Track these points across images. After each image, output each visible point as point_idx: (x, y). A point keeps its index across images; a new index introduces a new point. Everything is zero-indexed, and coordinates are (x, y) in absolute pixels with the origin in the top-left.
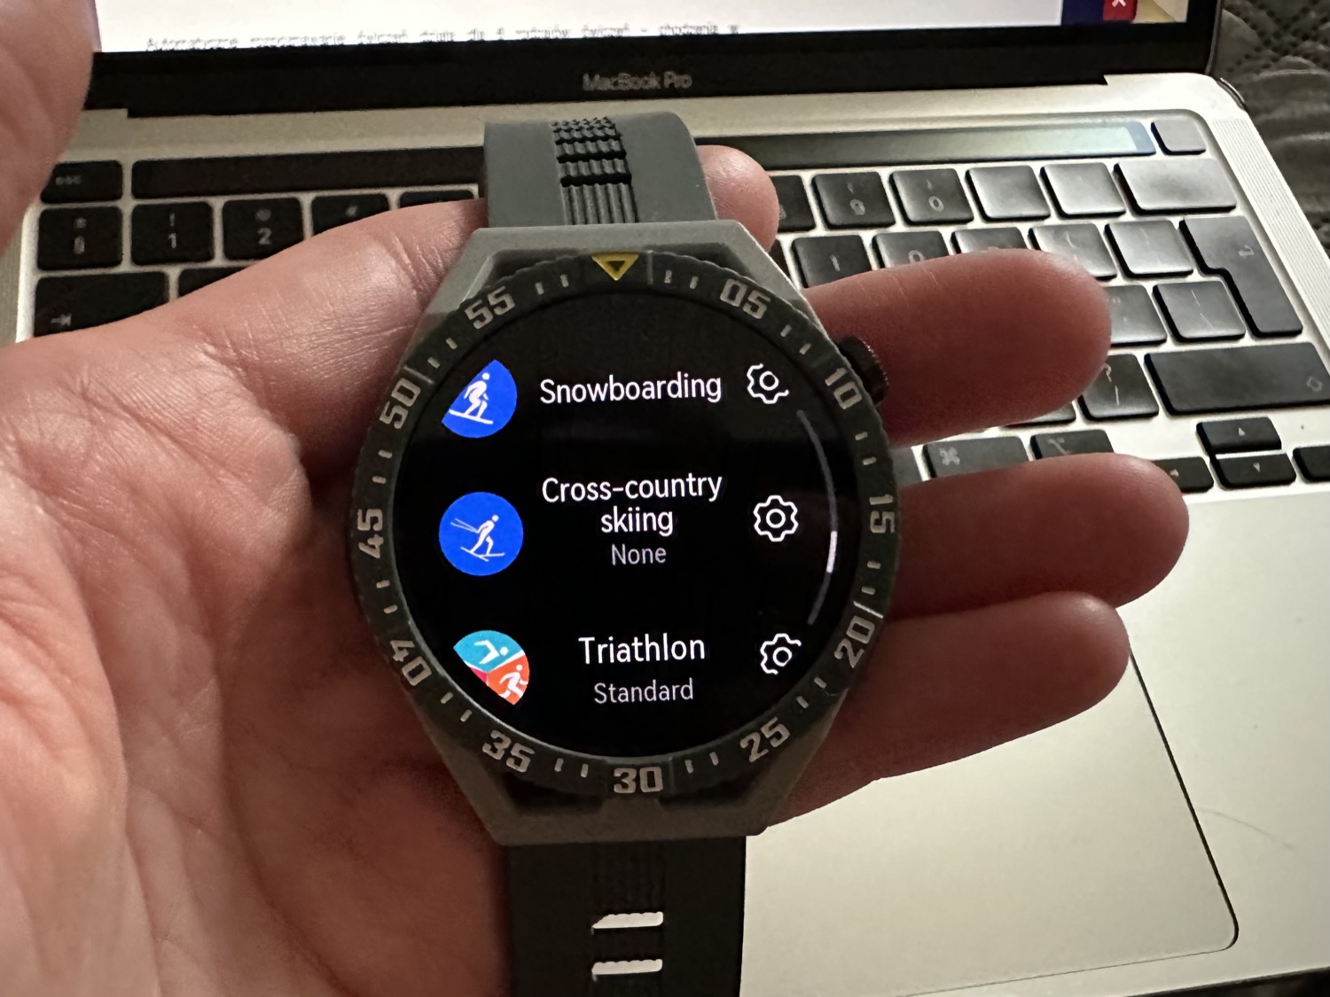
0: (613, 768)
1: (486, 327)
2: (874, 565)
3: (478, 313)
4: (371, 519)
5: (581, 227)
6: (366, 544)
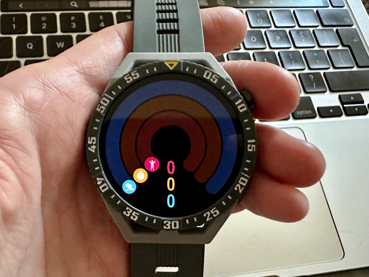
0: (163, 220)
1: (130, 83)
2: (248, 161)
3: (128, 78)
4: (92, 140)
5: (161, 53)
6: (91, 148)
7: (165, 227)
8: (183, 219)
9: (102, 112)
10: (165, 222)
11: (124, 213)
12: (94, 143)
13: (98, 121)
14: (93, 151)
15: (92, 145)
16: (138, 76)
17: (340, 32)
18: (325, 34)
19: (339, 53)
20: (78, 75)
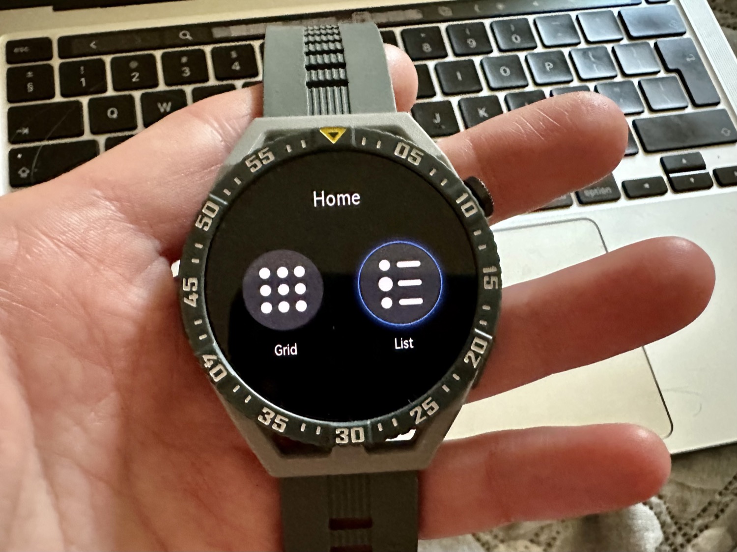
0: (335, 428)
1: (257, 171)
2: (486, 308)
3: (253, 163)
4: (191, 284)
6: (188, 298)
7: (338, 441)
8: (371, 422)
9: (206, 229)
10: (338, 432)
11: (260, 419)
12: (194, 289)
13: (200, 246)
14: (194, 305)
15: (191, 292)
16: (272, 158)
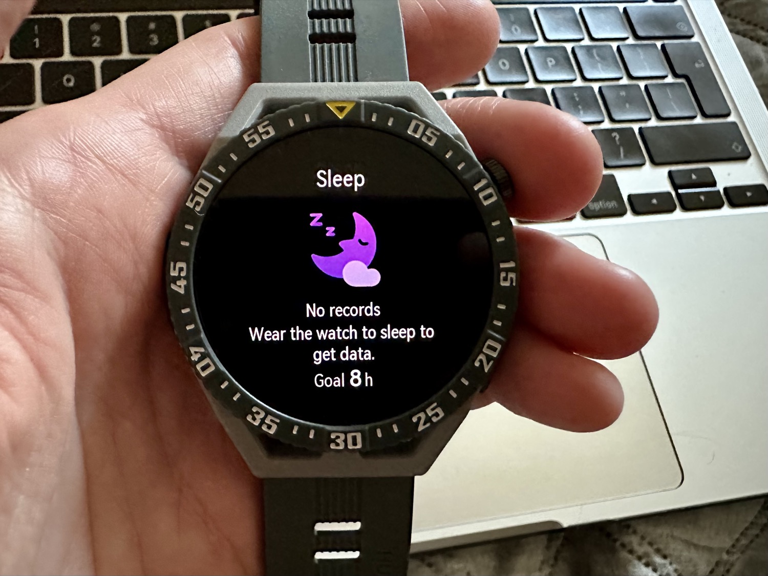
0: (330, 433)
1: (256, 147)
2: (502, 307)
3: (251, 137)
4: (179, 269)
5: (319, 84)
6: (175, 284)
7: (333, 446)
8: (370, 429)
9: (198, 209)
10: (333, 436)
11: (249, 418)
12: (183, 274)
13: (191, 228)
14: (182, 291)
15: (179, 278)
16: (272, 133)
17: (668, 50)
18: (641, 53)
19: (668, 91)
20: (147, 131)
